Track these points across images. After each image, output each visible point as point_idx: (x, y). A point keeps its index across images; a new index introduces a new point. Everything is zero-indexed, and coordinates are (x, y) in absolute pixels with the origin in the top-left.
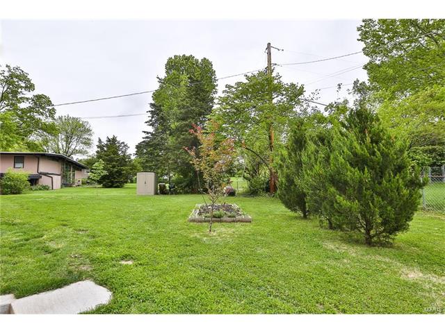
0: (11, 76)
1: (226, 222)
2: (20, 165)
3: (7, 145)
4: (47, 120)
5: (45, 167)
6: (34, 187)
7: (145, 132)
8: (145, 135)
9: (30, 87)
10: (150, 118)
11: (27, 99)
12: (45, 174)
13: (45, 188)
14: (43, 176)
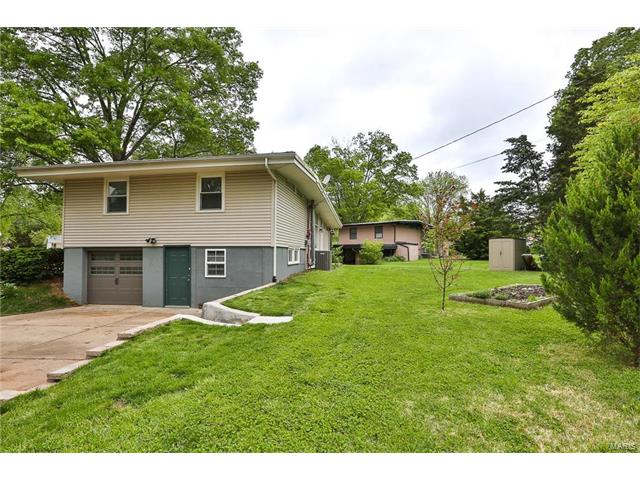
0: (374, 142)
1: (492, 304)
2: (379, 235)
3: (376, 214)
4: (408, 181)
5: (402, 236)
6: (389, 258)
7: (498, 183)
8: (498, 187)
9: (392, 147)
10: (507, 161)
11: (390, 161)
12: (402, 244)
13: (401, 259)
14: (399, 247)
